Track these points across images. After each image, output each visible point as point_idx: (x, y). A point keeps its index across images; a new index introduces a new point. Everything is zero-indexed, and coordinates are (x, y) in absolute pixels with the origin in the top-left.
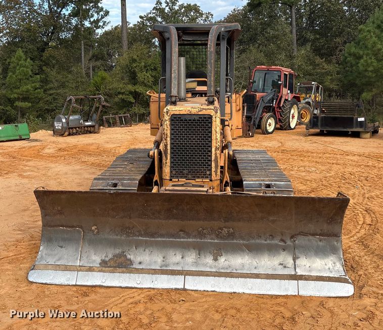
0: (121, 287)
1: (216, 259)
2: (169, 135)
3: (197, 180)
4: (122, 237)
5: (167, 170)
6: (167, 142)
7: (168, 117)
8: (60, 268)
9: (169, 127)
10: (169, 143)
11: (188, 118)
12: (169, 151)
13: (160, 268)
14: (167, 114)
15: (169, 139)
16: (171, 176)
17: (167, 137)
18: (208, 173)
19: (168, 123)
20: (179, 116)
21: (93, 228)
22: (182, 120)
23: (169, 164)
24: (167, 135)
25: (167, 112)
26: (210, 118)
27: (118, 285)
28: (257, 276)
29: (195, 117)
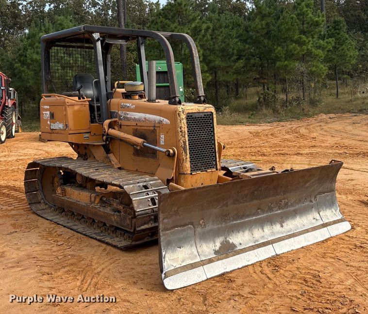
0: (239, 269)
1: (282, 226)
2: (186, 132)
3: (208, 171)
4: (223, 225)
5: (187, 165)
6: (185, 139)
7: (185, 116)
8: (187, 268)
9: (186, 125)
10: (187, 139)
11: (197, 115)
12: (188, 147)
13: (254, 244)
14: (183, 113)
15: (186, 136)
16: (191, 171)
17: (185, 135)
18: (214, 163)
19: (185, 121)
20: (191, 114)
21: (201, 222)
22: (193, 118)
23: (189, 159)
24: (185, 132)
25: (183, 112)
26: (210, 115)
27: (236, 268)
28: (307, 231)
29: (201, 114)
